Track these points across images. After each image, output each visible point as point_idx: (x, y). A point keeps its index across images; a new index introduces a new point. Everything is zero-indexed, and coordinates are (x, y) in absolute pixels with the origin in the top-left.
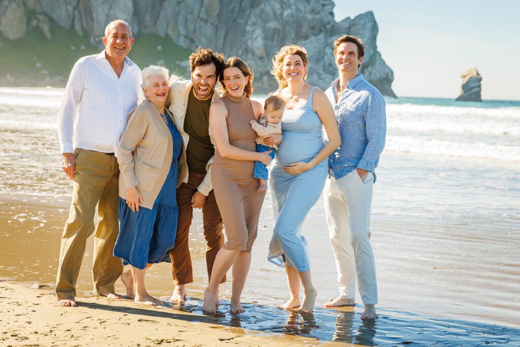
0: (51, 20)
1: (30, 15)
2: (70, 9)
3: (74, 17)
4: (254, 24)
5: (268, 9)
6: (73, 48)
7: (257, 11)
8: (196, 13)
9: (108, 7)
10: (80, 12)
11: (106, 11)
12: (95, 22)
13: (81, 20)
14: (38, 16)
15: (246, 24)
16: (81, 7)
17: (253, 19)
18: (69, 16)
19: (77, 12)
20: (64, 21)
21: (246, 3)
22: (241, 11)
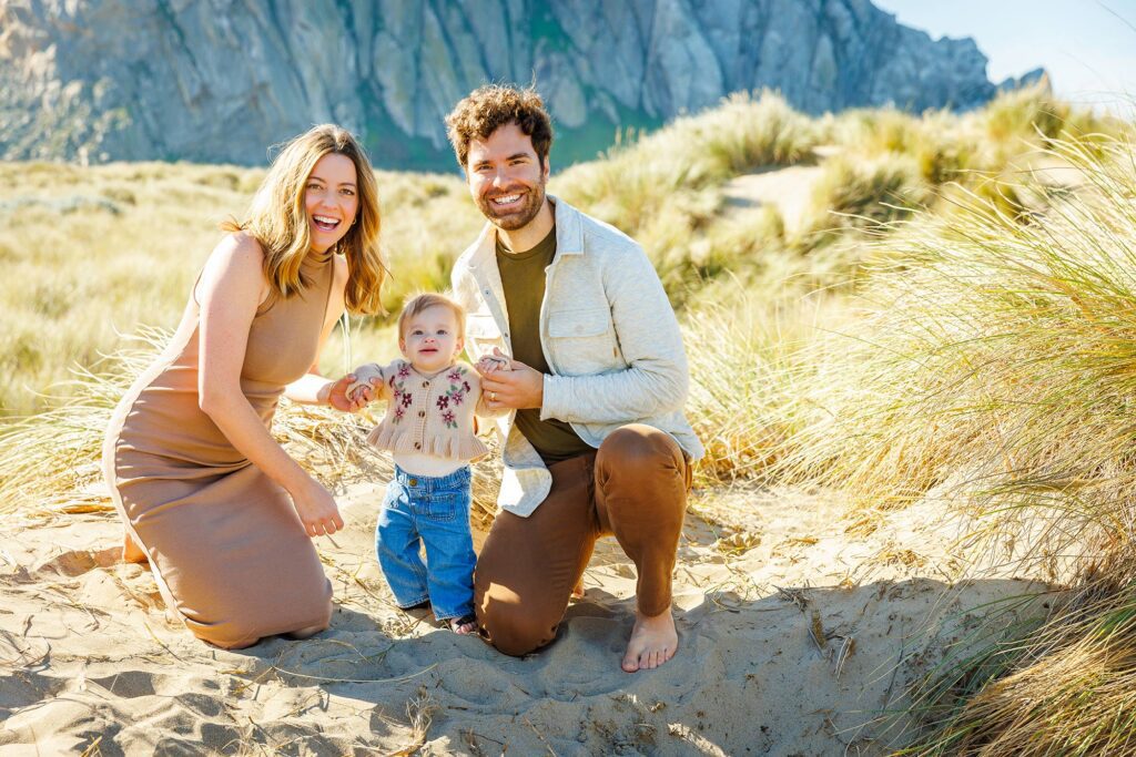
0: (615, 100)
1: (589, 92)
2: (636, 82)
3: (642, 93)
4: (883, 91)
5: (899, 69)
7: (883, 72)
8: (804, 80)
9: (691, 77)
10: (648, 85)
11: (688, 83)
12: (674, 98)
13: (651, 95)
14: (599, 93)
15: (871, 91)
16: (649, 78)
17: (879, 85)
18: (635, 92)
19: (645, 86)
20: (630, 100)
21: (868, 62)
22: (863, 74)
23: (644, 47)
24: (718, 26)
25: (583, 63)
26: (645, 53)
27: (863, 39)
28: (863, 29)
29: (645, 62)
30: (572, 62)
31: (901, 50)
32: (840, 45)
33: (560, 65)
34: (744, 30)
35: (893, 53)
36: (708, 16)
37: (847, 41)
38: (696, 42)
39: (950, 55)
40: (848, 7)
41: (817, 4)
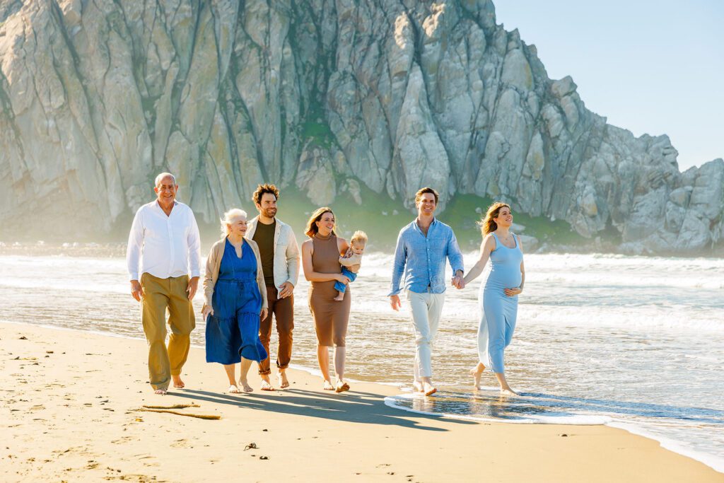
0: (362, 184)
1: (340, 179)
2: (382, 171)
3: (386, 180)
4: (585, 179)
5: (600, 161)
6: (385, 214)
7: (588, 164)
8: (518, 170)
9: (422, 167)
10: (392, 173)
11: (420, 172)
12: (408, 185)
13: (393, 183)
14: (348, 180)
15: (576, 179)
16: (393, 169)
17: (583, 173)
18: (381, 179)
19: (389, 174)
20: (375, 185)
21: (575, 155)
22: (570, 164)
23: (391, 144)
24: (451, 127)
25: (340, 156)
26: (392, 148)
27: (571, 137)
28: (571, 130)
29: (392, 156)
30: (331, 155)
31: (605, 146)
32: (549, 141)
33: (320, 157)
34: (474, 131)
35: (598, 149)
36: (444, 119)
37: (557, 137)
38: (431, 139)
39: (646, 150)
40: (561, 111)
41: (534, 110)
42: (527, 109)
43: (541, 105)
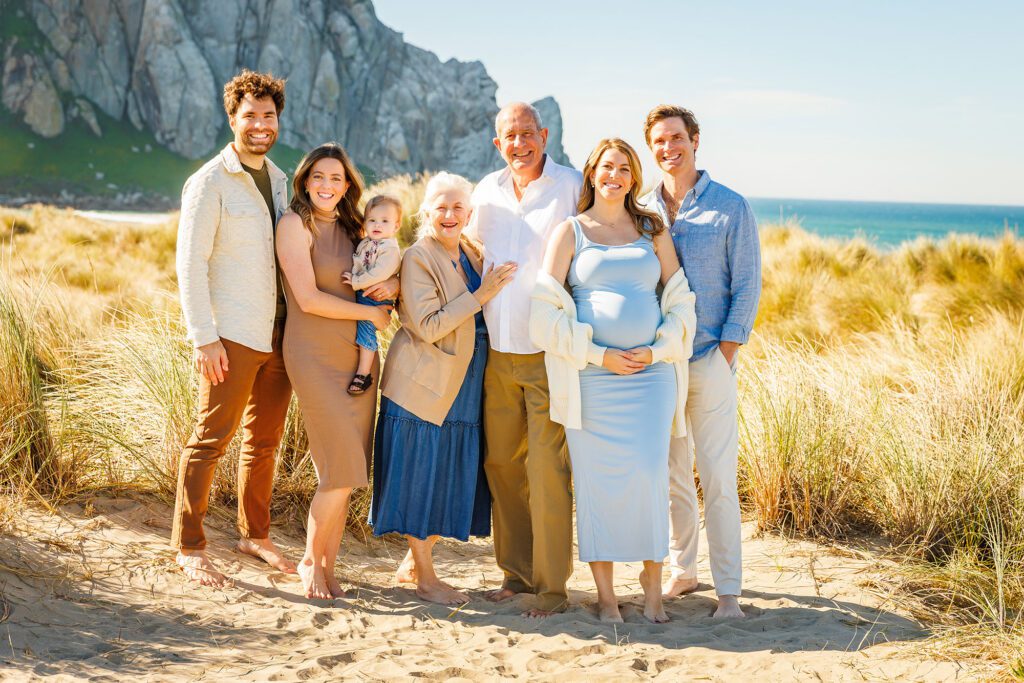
0: (96, 108)
1: (67, 99)
2: (121, 90)
3: (126, 103)
4: (388, 114)
5: (405, 91)
6: (135, 149)
7: (389, 94)
8: (305, 97)
9: (182, 89)
10: (134, 95)
11: (179, 95)
12: (163, 110)
13: (137, 107)
14: (78, 101)
15: (377, 113)
16: (135, 87)
17: (385, 107)
18: (120, 101)
19: (130, 95)
20: (113, 109)
21: (373, 82)
22: (368, 94)
23: (130, 51)
24: (211, 35)
25: (61, 67)
26: (131, 60)
27: (367, 58)
28: (367, 48)
29: (131, 70)
30: (48, 65)
31: (408, 71)
32: (343, 63)
33: (34, 67)
34: (241, 41)
35: (399, 75)
36: (201, 23)
37: (352, 58)
38: (189, 50)
39: (458, 79)
40: (353, 22)
41: (319, 18)
42: (310, 17)
43: (327, 13)
